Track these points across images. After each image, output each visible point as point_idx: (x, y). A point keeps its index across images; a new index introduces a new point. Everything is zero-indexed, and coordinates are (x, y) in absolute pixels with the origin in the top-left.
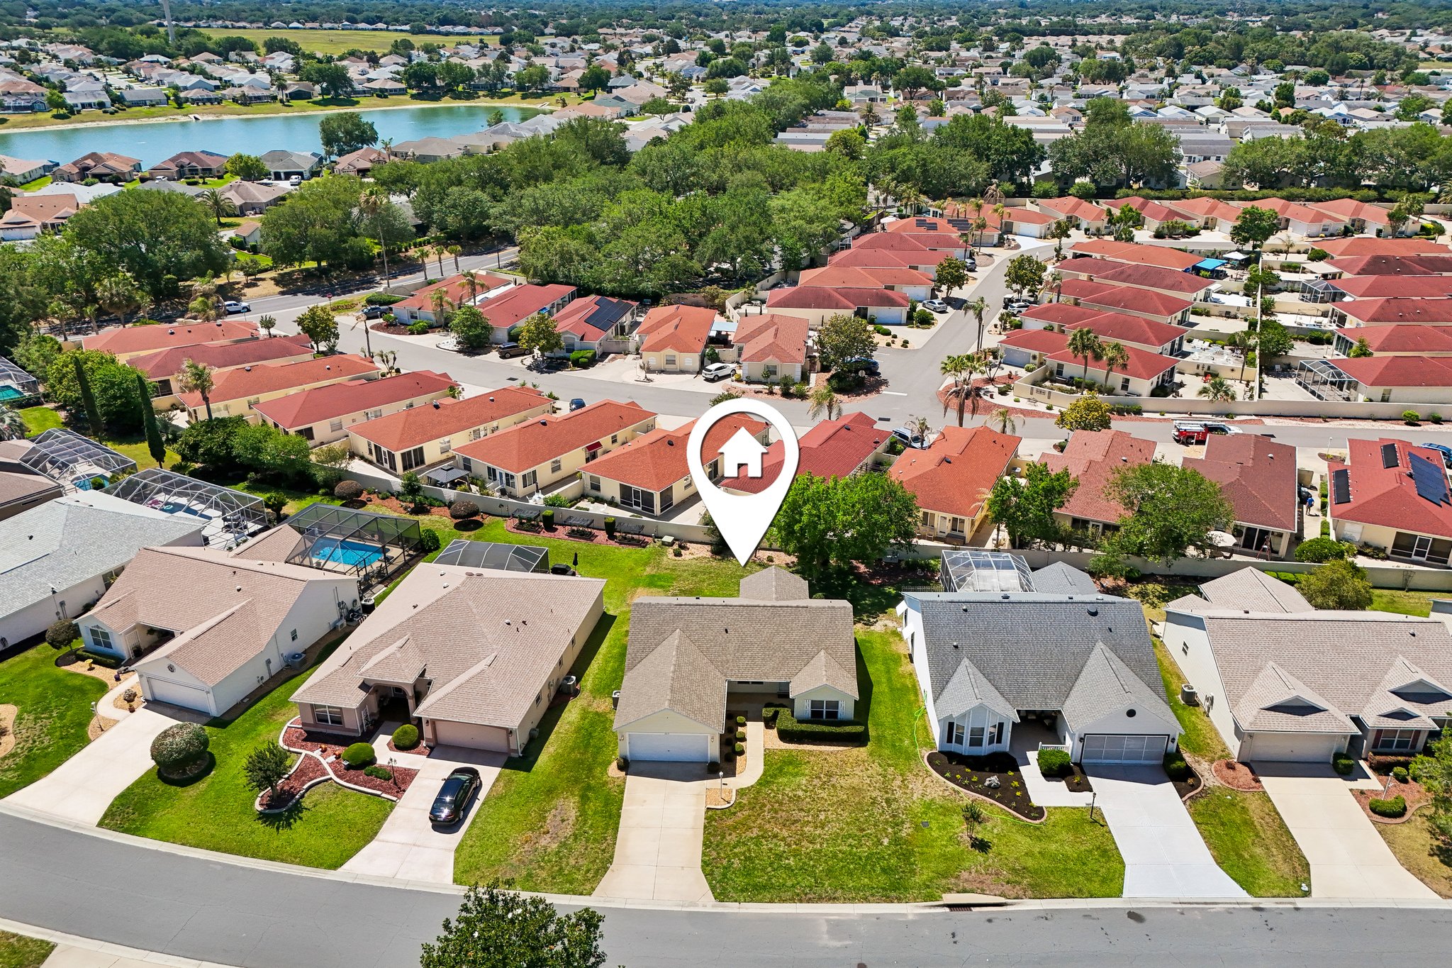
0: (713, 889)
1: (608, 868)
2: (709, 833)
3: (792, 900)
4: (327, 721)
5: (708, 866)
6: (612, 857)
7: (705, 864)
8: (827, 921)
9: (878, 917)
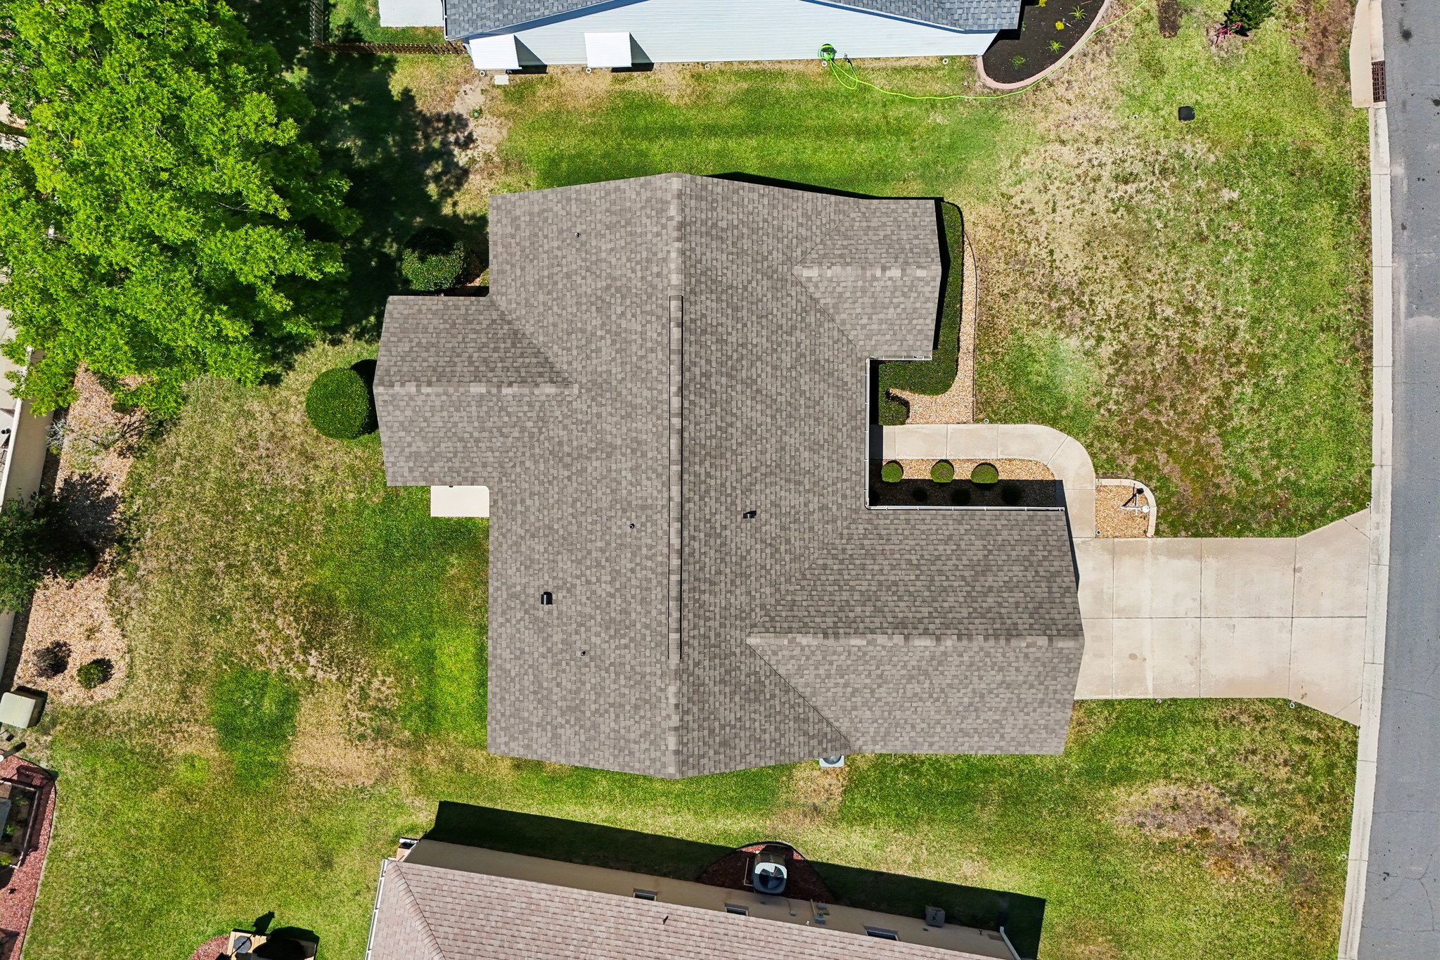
0: (1343, 512)
1: (1299, 706)
2: (1214, 526)
3: (1366, 373)
5: (1292, 526)
6: (1272, 702)
7: (1288, 529)
8: (1410, 314)
9: (1400, 226)
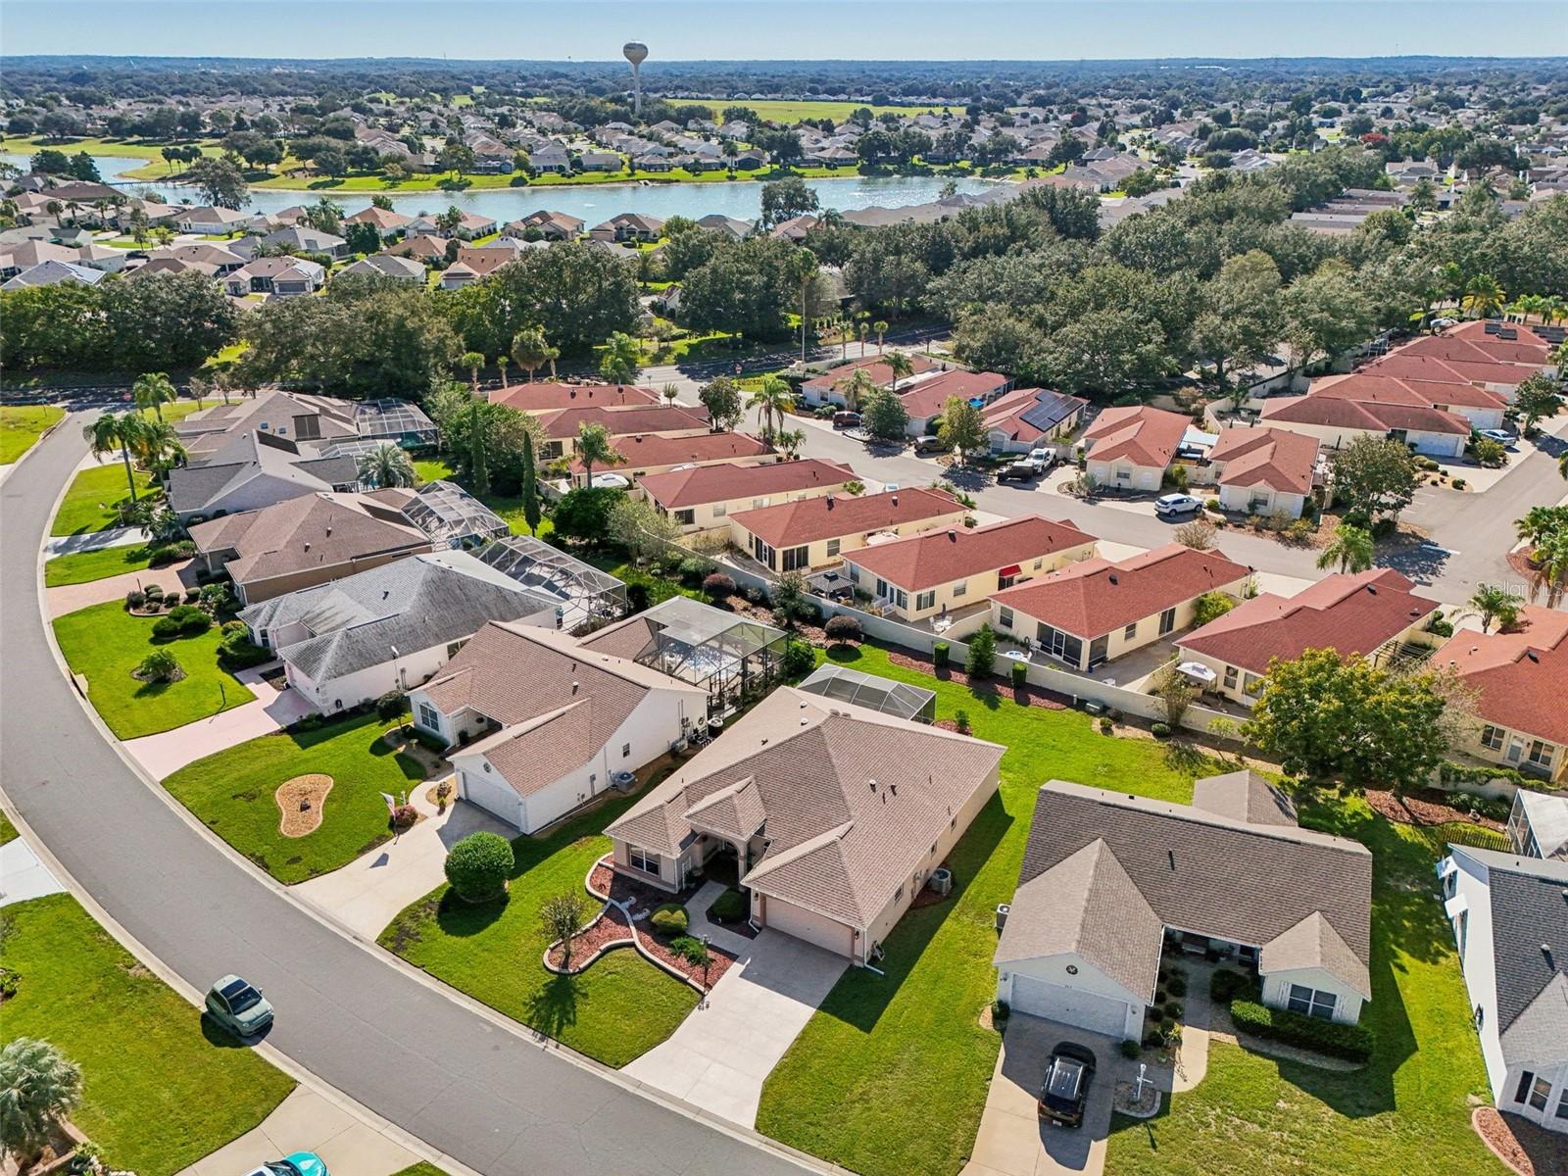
1: (963, 1166)
4: (642, 868)
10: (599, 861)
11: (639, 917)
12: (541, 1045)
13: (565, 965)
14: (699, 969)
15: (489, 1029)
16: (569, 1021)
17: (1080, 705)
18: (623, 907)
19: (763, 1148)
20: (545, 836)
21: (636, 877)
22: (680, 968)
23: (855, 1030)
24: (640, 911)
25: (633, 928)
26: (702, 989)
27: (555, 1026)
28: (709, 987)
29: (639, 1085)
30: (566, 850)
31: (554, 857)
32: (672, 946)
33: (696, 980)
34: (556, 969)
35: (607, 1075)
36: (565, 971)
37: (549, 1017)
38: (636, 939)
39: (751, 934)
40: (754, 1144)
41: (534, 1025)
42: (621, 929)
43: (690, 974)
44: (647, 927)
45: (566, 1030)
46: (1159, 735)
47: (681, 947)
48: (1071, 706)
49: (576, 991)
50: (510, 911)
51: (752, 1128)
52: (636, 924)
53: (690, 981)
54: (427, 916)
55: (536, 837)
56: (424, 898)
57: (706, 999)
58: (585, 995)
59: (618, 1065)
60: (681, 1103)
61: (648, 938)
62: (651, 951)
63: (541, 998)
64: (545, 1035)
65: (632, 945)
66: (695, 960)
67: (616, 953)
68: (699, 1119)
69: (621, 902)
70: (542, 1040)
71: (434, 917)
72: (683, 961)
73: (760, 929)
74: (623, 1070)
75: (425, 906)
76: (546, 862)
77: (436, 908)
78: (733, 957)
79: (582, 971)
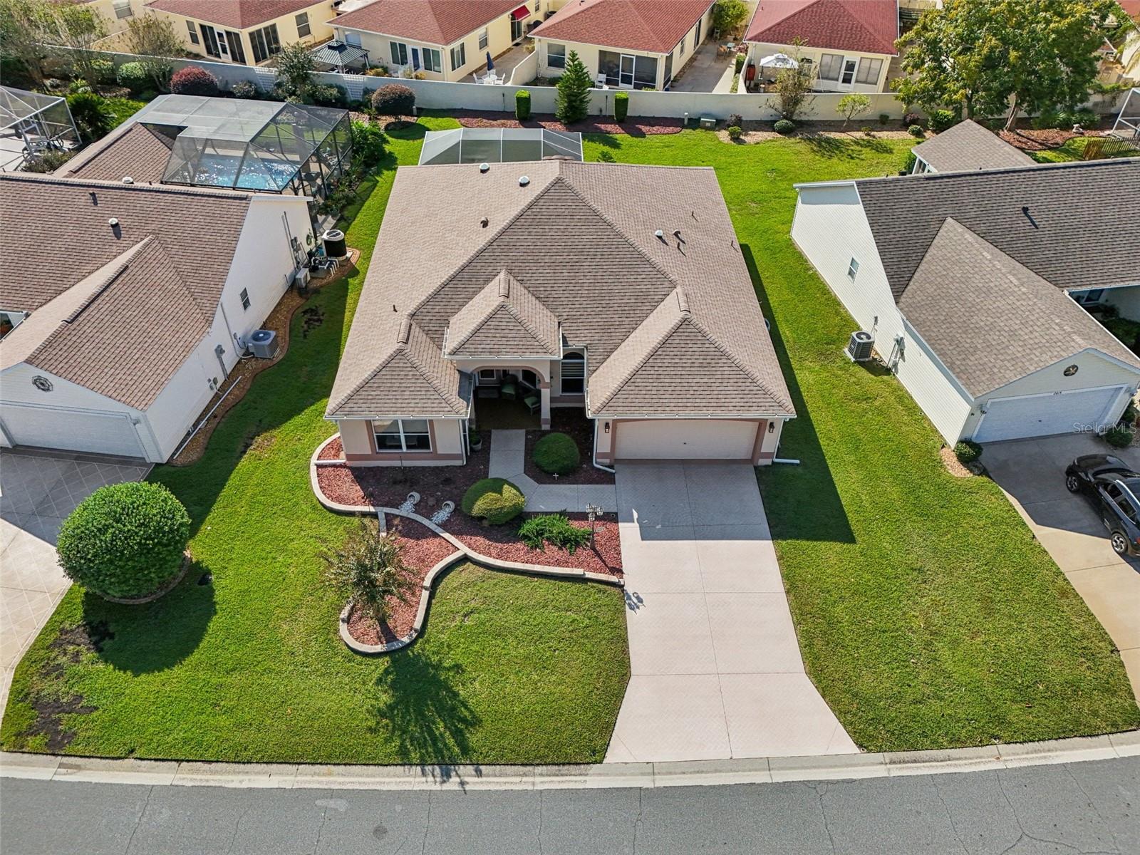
4: (400, 447)
10: (314, 460)
11: (443, 515)
12: (453, 784)
13: (388, 634)
14: (584, 553)
15: (341, 805)
16: (464, 720)
17: (694, 123)
18: (406, 510)
19: (896, 771)
20: (194, 456)
21: (397, 463)
22: (558, 563)
23: (838, 546)
24: (438, 506)
25: (447, 535)
26: (614, 579)
27: (451, 742)
28: (618, 571)
29: (652, 769)
30: (245, 464)
31: (233, 480)
32: (526, 537)
33: (595, 570)
34: (379, 648)
35: (592, 779)
36: (396, 645)
37: (431, 732)
38: (464, 550)
39: (608, 478)
40: (880, 772)
41: (415, 756)
42: (429, 544)
43: (579, 565)
44: (466, 524)
45: (474, 738)
46: (785, 131)
47: (540, 533)
48: (684, 127)
49: (438, 667)
50: (224, 588)
51: (856, 750)
52: (445, 526)
53: (589, 575)
54: (76, 657)
55: (180, 460)
56: (46, 631)
57: (629, 589)
58: (458, 668)
59: (596, 754)
60: (733, 764)
61: (481, 541)
62: (499, 557)
63: (391, 708)
64: (446, 765)
65: (465, 559)
66: (569, 542)
67: (452, 580)
68: (779, 777)
69: (396, 506)
70: (446, 775)
71: (88, 655)
72: (552, 551)
73: (611, 467)
74: (610, 757)
75: (56, 644)
76: (226, 491)
77: (84, 639)
78: (611, 518)
79: (421, 633)
